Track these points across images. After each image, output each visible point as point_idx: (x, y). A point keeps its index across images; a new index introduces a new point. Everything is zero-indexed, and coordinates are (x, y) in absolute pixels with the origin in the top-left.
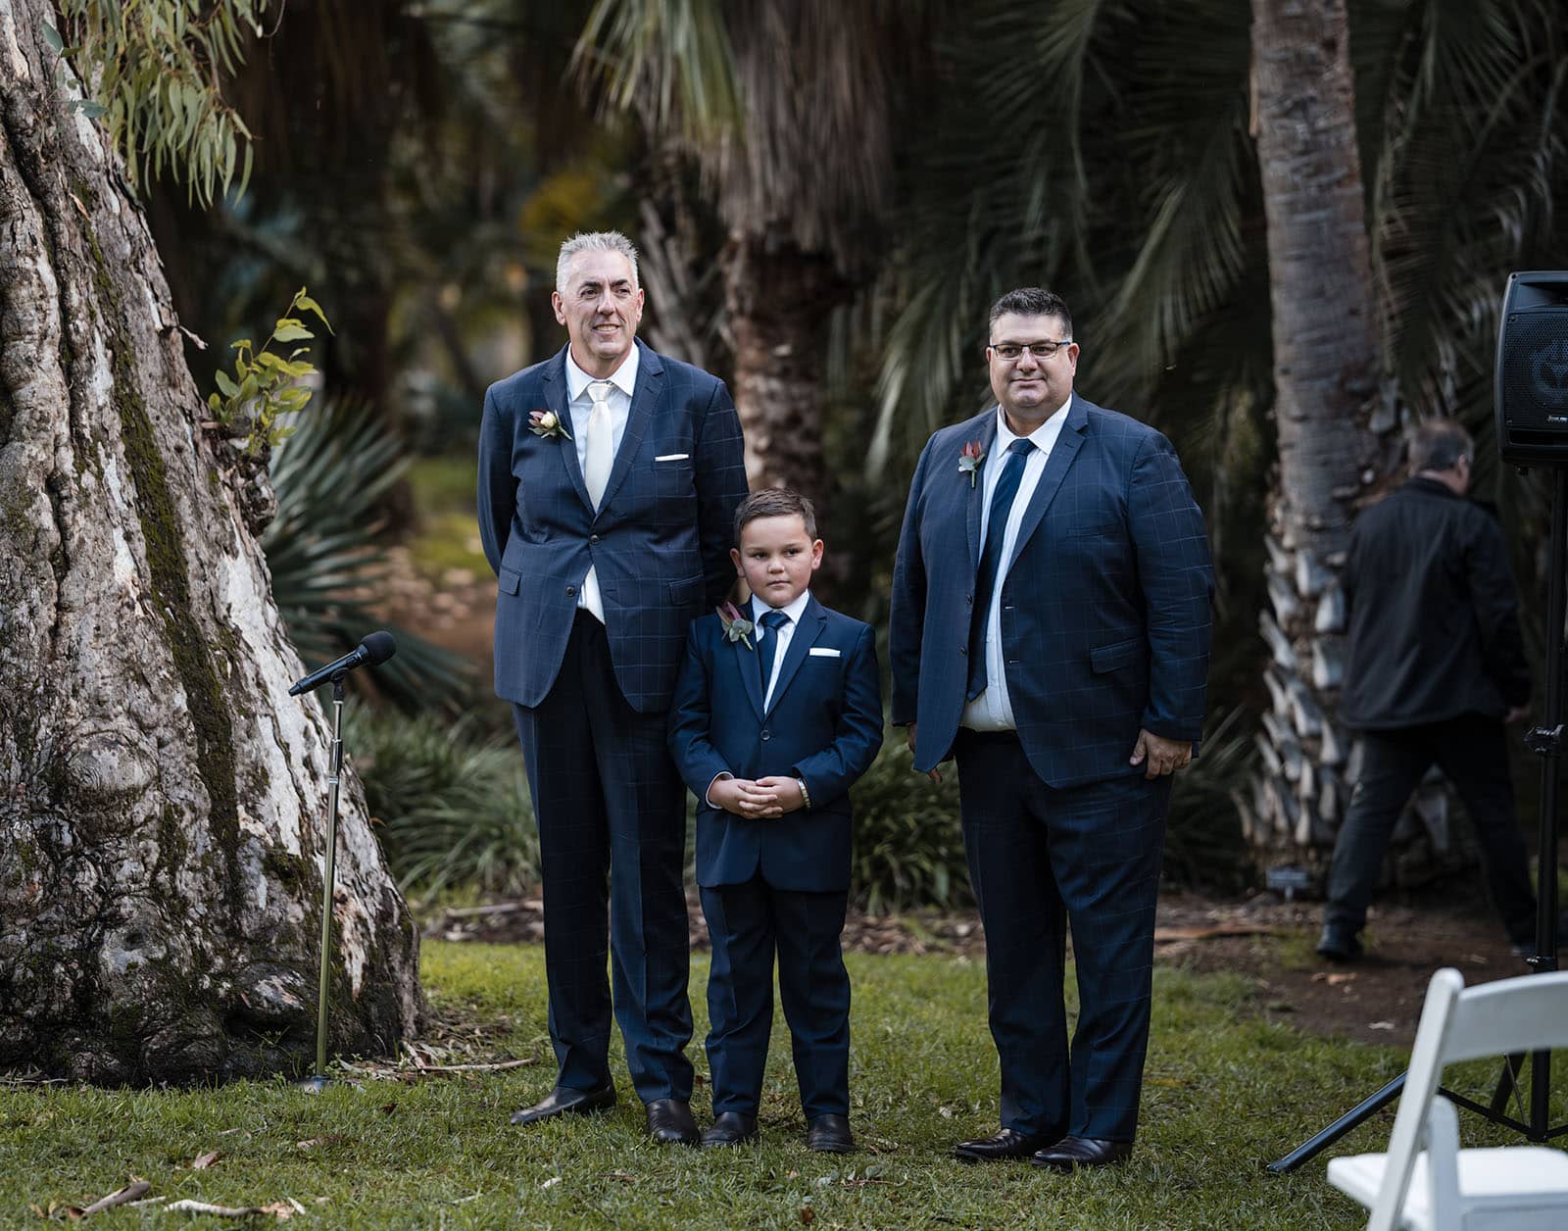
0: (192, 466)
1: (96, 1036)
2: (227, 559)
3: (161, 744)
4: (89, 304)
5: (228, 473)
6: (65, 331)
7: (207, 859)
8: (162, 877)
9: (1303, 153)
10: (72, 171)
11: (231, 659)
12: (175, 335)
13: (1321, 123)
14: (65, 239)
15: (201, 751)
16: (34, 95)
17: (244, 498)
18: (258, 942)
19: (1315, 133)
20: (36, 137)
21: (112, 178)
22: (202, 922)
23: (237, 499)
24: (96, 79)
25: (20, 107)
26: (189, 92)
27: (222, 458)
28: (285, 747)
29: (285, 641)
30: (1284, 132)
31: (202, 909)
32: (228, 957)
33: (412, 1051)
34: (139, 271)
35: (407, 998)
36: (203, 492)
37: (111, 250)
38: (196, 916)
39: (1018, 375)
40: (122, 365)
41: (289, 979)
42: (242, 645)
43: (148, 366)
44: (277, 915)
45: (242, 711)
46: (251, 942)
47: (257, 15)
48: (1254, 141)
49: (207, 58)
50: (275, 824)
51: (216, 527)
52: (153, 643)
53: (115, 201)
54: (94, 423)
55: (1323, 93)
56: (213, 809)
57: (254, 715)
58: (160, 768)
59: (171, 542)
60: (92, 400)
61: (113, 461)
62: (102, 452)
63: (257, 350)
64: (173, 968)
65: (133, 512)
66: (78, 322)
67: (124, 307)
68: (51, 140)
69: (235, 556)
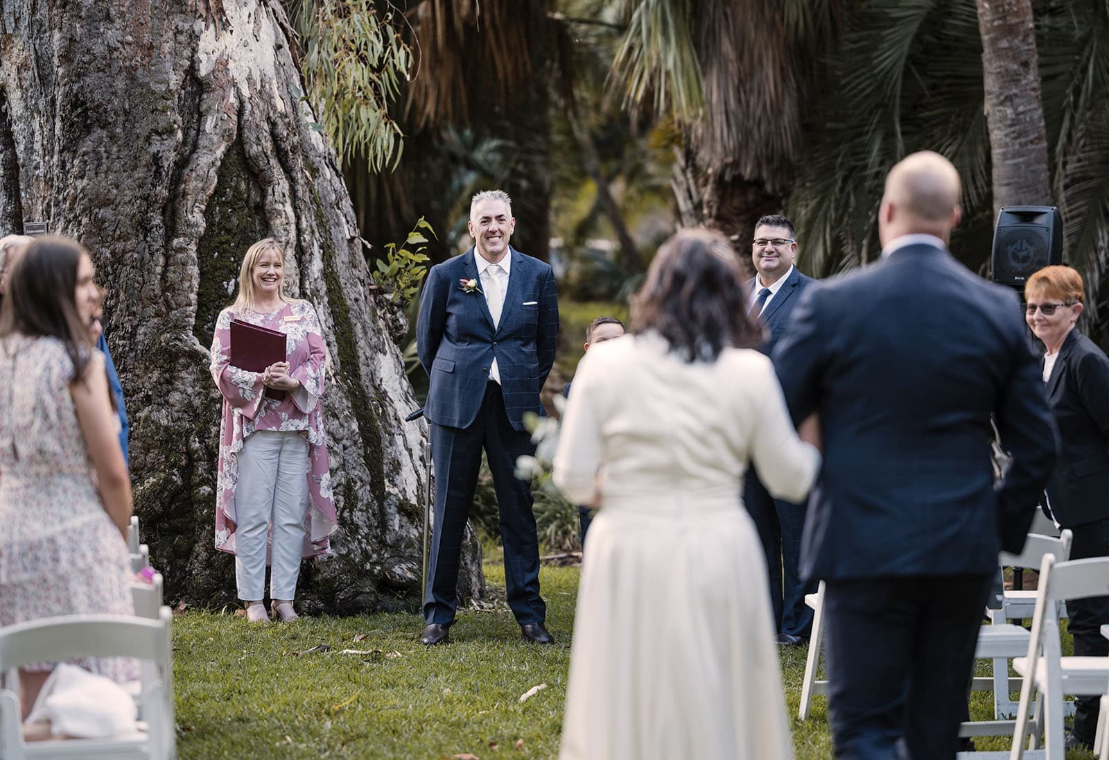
0: (363, 308)
1: (313, 593)
2: (380, 356)
3: (345, 448)
4: (311, 226)
5: (382, 312)
6: (299, 240)
7: (368, 505)
8: (346, 514)
9: (1011, 126)
10: (306, 158)
11: (382, 406)
12: (356, 241)
13: (1021, 109)
14: (300, 194)
15: (365, 452)
16: (287, 120)
17: (391, 324)
18: (395, 547)
19: (1018, 114)
20: (288, 142)
21: (327, 161)
22: (366, 536)
23: (387, 325)
24: (322, 107)
25: (280, 127)
26: (371, 112)
27: (379, 304)
28: (410, 451)
29: (412, 398)
30: (1000, 114)
31: (366, 530)
32: (379, 554)
33: (475, 604)
34: (339, 208)
35: (474, 579)
36: (368, 321)
37: (325, 197)
38: (363, 534)
39: (765, 254)
40: (327, 258)
41: (410, 565)
42: (387, 399)
43: (341, 258)
44: (404, 534)
45: (386, 432)
46: (391, 547)
47: (407, 69)
48: (986, 118)
49: (380, 94)
50: (404, 489)
51: (375, 339)
52: (340, 398)
53: (328, 172)
54: (312, 287)
55: (1021, 92)
56: (372, 481)
57: (393, 434)
58: (344, 460)
59: (351, 347)
60: (311, 275)
61: (321, 306)
62: (316, 302)
63: (398, 248)
64: (351, 559)
65: (331, 332)
66: (305, 236)
67: (330, 228)
68: (295, 144)
69: (385, 354)
